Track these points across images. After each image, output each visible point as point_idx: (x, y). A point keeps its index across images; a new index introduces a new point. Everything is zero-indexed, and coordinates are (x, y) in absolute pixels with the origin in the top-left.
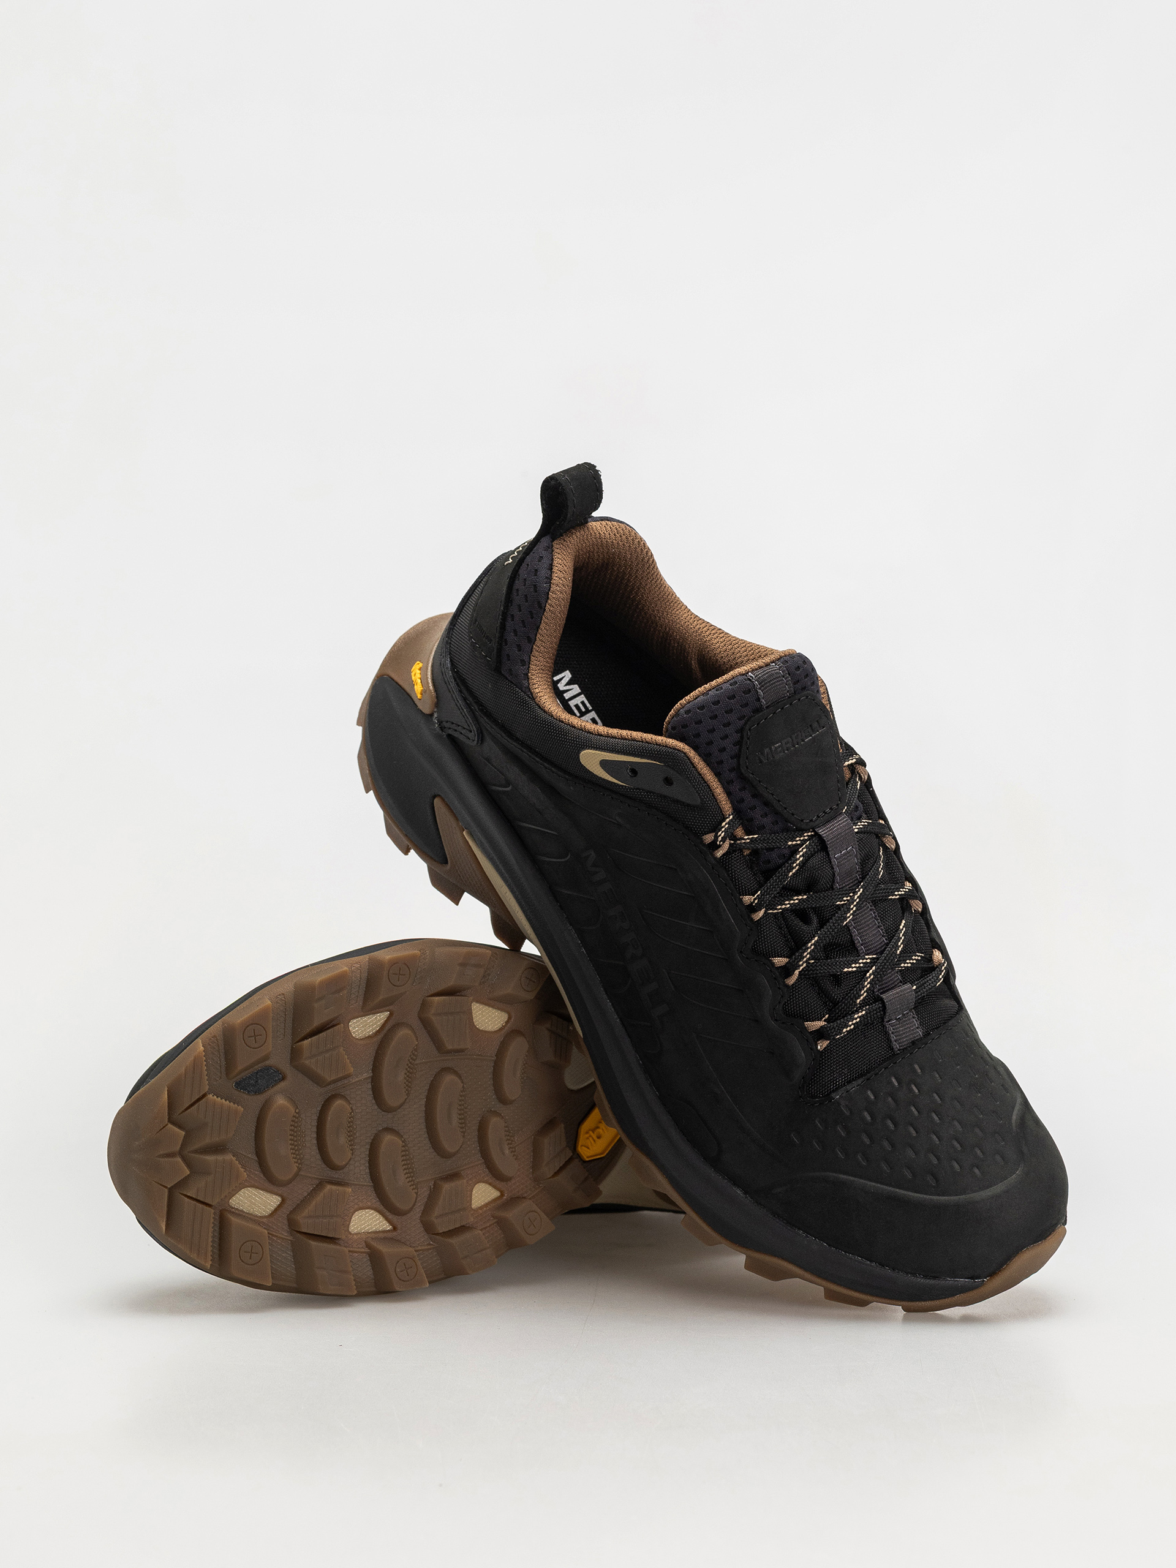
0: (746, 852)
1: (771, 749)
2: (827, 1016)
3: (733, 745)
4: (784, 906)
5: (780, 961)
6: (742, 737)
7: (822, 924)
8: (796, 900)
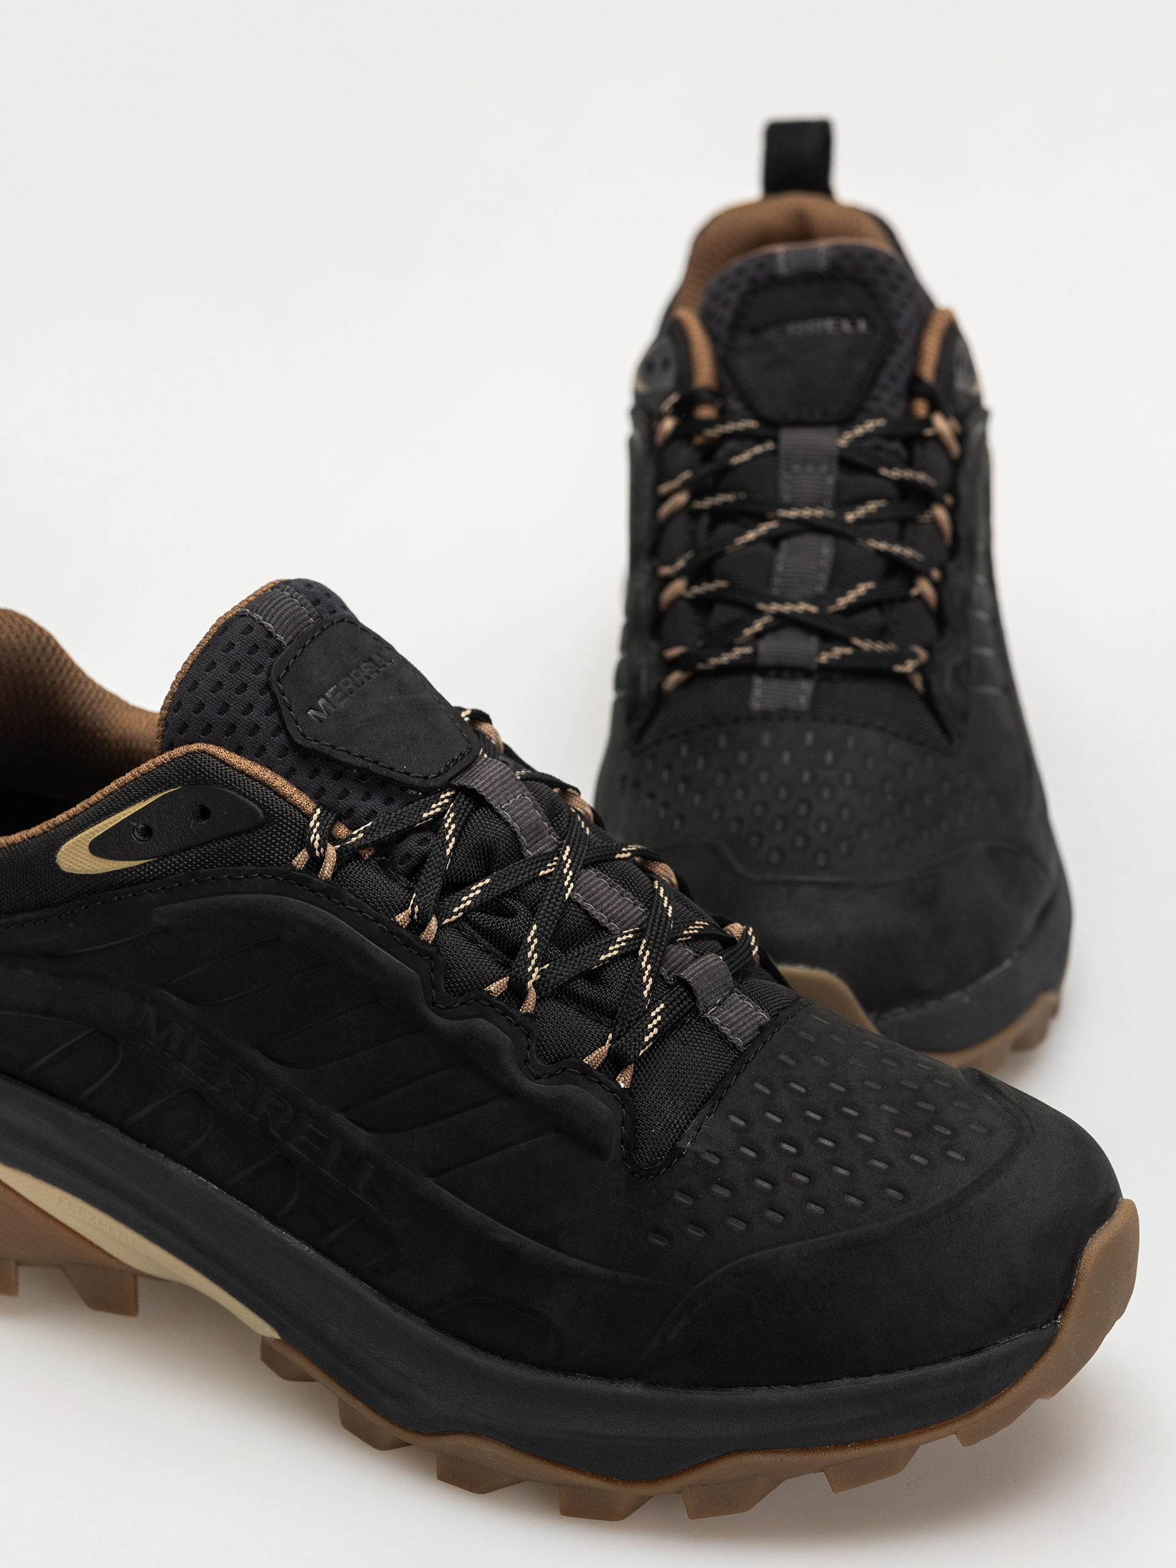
0: (367, 854)
1: (325, 697)
2: (610, 1036)
3: (267, 715)
4: (462, 906)
5: (496, 987)
6: (273, 696)
7: (533, 911)
8: (476, 890)
